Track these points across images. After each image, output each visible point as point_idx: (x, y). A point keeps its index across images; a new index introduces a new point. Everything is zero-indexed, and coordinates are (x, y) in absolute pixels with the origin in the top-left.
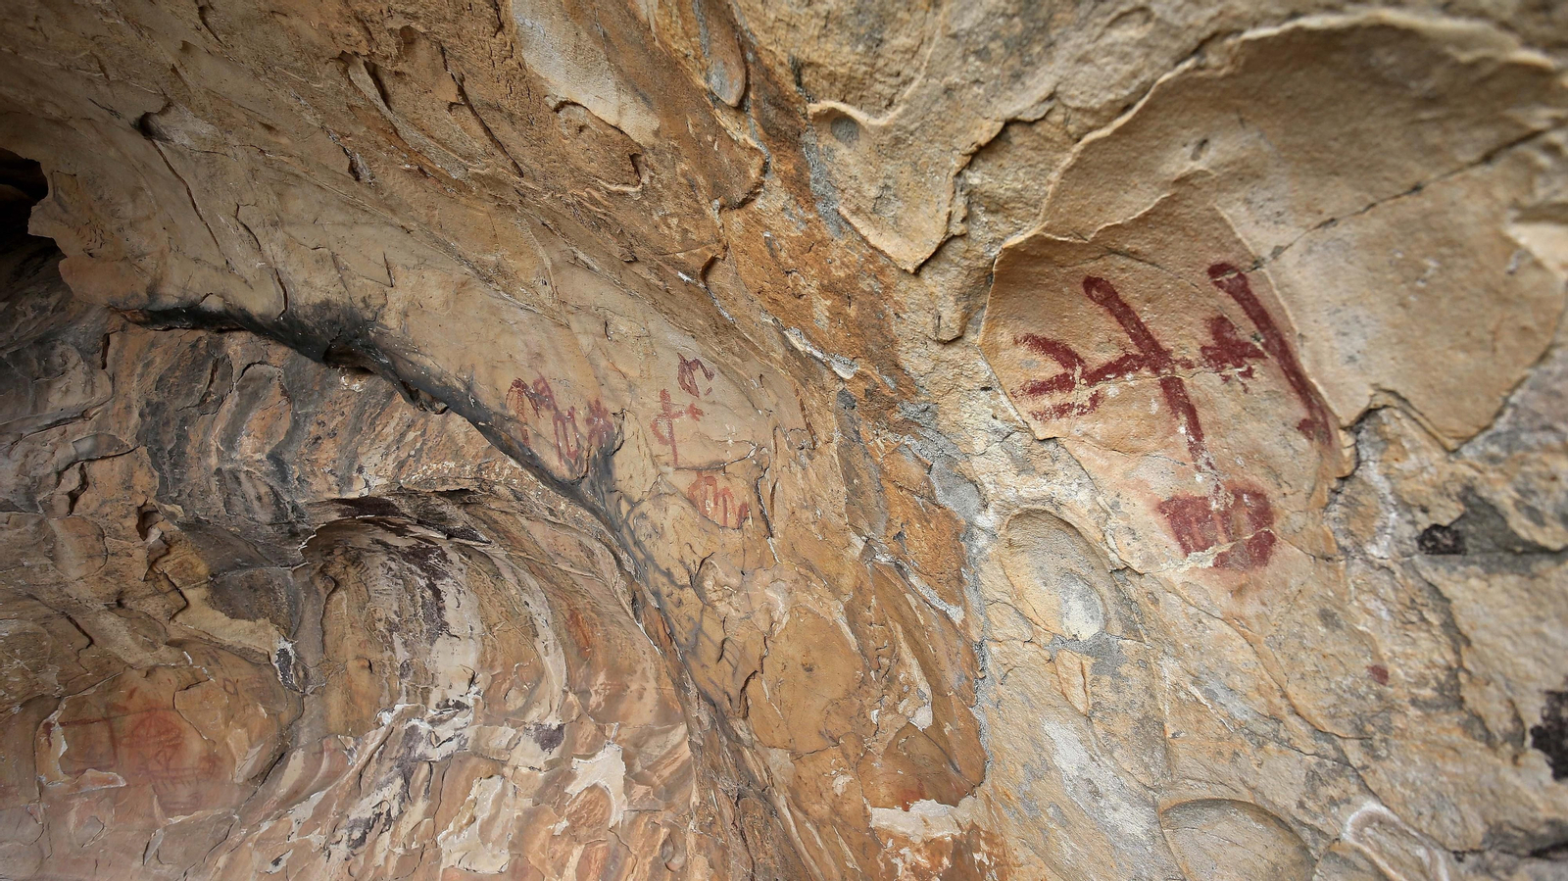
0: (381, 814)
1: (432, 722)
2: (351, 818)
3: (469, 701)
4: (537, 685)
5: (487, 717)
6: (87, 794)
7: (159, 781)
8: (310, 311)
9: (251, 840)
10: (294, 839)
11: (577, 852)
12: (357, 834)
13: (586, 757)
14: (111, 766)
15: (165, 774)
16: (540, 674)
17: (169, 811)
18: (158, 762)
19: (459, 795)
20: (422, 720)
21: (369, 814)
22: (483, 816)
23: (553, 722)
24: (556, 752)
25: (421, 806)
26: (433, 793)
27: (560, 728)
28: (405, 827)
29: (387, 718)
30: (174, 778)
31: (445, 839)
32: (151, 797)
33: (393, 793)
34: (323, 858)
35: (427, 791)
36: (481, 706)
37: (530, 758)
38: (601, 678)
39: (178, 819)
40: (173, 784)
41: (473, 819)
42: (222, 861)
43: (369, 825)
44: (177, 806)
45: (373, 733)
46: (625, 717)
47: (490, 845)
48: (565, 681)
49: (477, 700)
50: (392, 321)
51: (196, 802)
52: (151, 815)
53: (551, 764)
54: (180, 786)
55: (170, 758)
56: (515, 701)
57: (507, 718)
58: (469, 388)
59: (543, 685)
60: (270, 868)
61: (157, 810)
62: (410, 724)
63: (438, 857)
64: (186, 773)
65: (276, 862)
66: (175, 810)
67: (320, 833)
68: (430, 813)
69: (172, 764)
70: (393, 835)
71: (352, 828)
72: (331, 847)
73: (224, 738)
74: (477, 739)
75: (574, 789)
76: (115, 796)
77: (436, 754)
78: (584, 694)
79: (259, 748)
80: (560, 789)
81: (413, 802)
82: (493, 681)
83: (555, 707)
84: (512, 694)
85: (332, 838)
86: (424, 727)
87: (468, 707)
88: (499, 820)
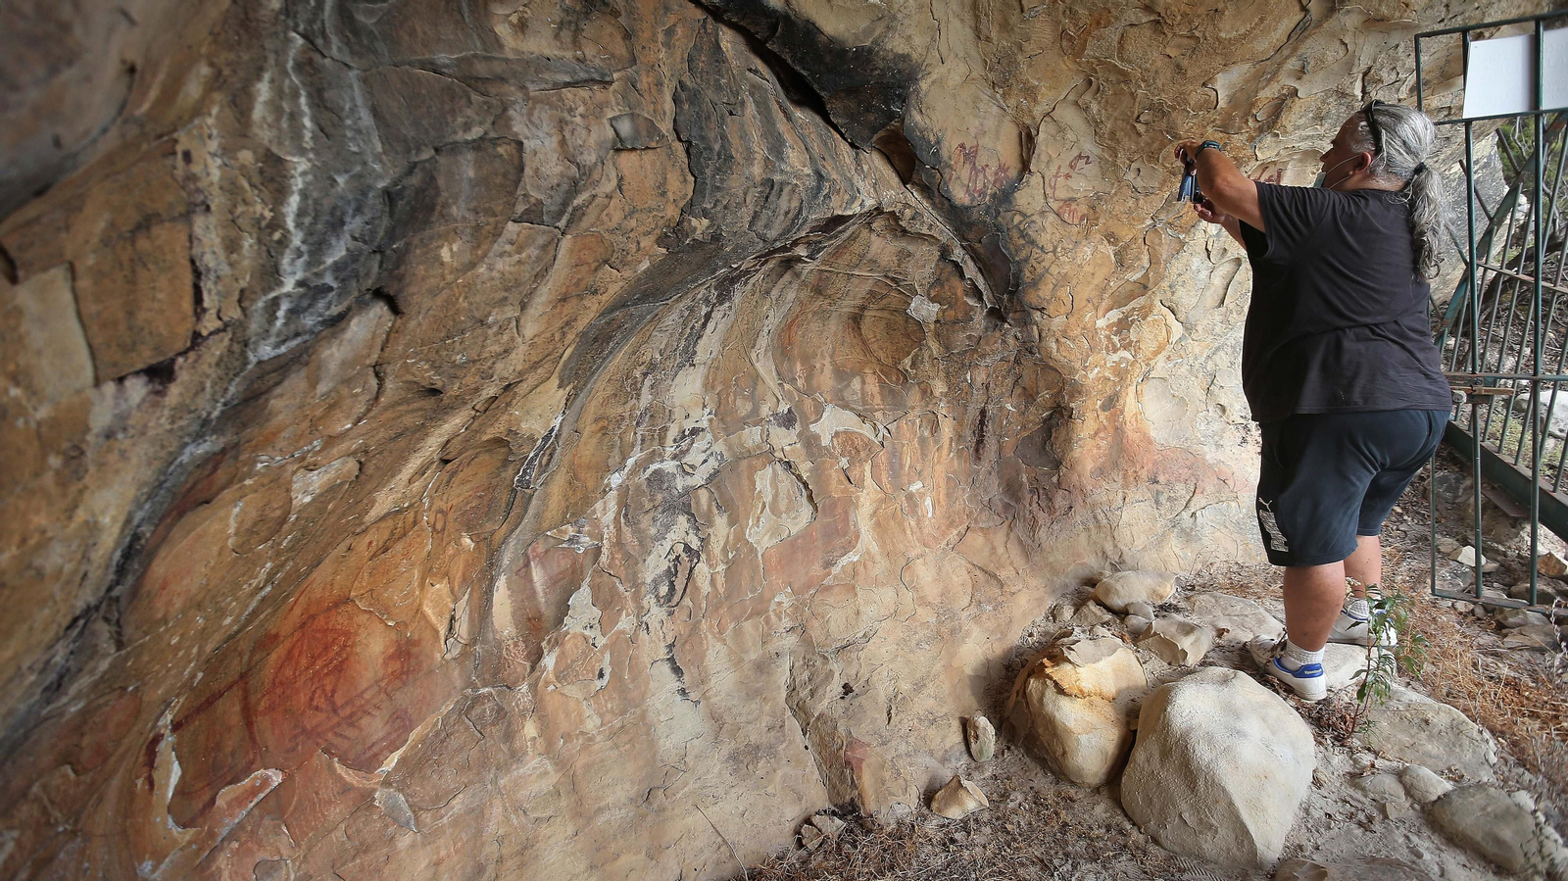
0: (678, 557)
1: (675, 457)
2: (649, 580)
3: (705, 424)
4: (755, 388)
5: (725, 429)
6: (232, 836)
7: (330, 736)
8: (891, 56)
9: (547, 684)
10: (601, 641)
11: (867, 467)
12: (664, 590)
13: (816, 421)
14: (252, 762)
15: (335, 720)
16: (756, 378)
17: (366, 763)
18: (317, 708)
19: (748, 494)
20: (662, 461)
21: (665, 565)
22: (768, 499)
23: (784, 408)
24: (797, 426)
25: (721, 522)
26: (725, 505)
27: (789, 410)
28: (716, 547)
29: (616, 480)
30: (351, 716)
31: (750, 534)
32: (331, 768)
33: (683, 530)
34: (643, 634)
35: (719, 507)
36: (715, 423)
37: (785, 440)
38: (799, 367)
39: (391, 762)
40: (352, 725)
41: (764, 507)
42: (530, 729)
43: (671, 574)
44: (375, 749)
45: (599, 505)
46: (819, 388)
47: (784, 515)
48: (776, 377)
49: (710, 420)
50: (924, 85)
51: (402, 723)
52: (346, 789)
53: (799, 435)
54: (365, 721)
55: (334, 691)
56: (744, 408)
57: (744, 423)
58: (938, 142)
59: (760, 387)
60: (598, 684)
61: (350, 776)
62: (649, 472)
63: (752, 550)
64: (367, 696)
65: (601, 675)
66: (376, 755)
67: (628, 615)
68: (732, 522)
69: (339, 700)
70: (708, 560)
71: (656, 588)
72: (644, 619)
73: (419, 609)
74: (730, 448)
75: (825, 441)
76: (277, 805)
77: (698, 479)
78: (793, 381)
79: (467, 596)
80: (819, 446)
81: (710, 523)
82: (719, 398)
83: (780, 398)
84: (739, 402)
85: (641, 611)
86: (669, 466)
87: (703, 430)
88: (781, 495)
